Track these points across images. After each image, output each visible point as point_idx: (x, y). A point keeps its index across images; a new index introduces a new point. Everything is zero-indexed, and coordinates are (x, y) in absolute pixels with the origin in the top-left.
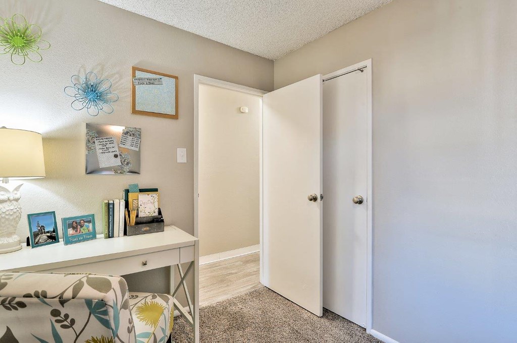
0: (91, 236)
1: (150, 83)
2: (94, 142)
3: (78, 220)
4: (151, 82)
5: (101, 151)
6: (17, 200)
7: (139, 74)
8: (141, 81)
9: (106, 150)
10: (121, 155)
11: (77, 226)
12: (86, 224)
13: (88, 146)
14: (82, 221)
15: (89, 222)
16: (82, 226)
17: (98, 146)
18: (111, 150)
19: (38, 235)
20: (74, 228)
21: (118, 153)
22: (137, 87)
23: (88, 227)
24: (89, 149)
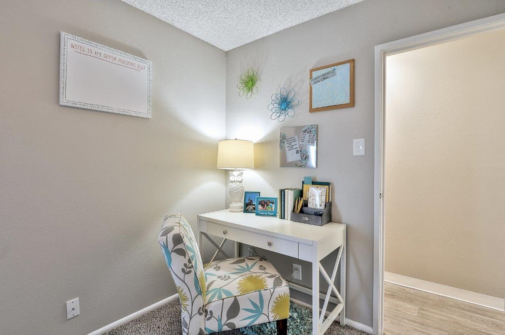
0: (273, 214)
1: (324, 79)
2: (284, 142)
3: (266, 200)
4: (325, 77)
5: (288, 149)
6: (241, 182)
7: (315, 74)
8: (316, 80)
9: (291, 148)
10: (301, 151)
11: (264, 204)
12: (270, 204)
13: (280, 146)
14: (268, 202)
15: (273, 203)
16: (267, 205)
17: (286, 145)
18: (294, 147)
19: (248, 205)
20: (262, 205)
21: (299, 150)
22: (313, 86)
23: (271, 207)
24: (281, 147)
